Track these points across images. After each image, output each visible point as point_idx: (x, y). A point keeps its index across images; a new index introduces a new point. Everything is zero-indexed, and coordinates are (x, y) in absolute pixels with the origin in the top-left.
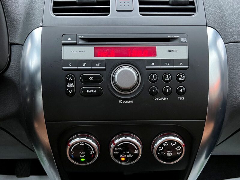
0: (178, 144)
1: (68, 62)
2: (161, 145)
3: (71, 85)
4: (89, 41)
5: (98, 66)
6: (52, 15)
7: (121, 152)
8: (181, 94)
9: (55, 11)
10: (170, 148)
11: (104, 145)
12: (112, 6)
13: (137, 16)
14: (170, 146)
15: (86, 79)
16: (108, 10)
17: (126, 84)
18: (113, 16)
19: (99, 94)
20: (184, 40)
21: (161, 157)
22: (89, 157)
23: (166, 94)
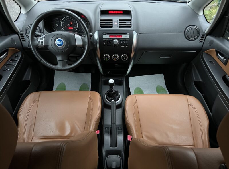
0: (126, 56)
1: (104, 39)
2: (123, 56)
3: (105, 43)
4: (108, 34)
5: (110, 39)
6: (100, 27)
7: (115, 58)
8: (127, 46)
9: (101, 26)
10: (124, 57)
11: (111, 56)
12: (113, 26)
13: (118, 28)
14: (125, 57)
15: (108, 42)
16: (112, 26)
17: (116, 44)
18: (113, 28)
19: (110, 45)
20: (128, 34)
21: (123, 59)
22: (108, 59)
23: (124, 46)
